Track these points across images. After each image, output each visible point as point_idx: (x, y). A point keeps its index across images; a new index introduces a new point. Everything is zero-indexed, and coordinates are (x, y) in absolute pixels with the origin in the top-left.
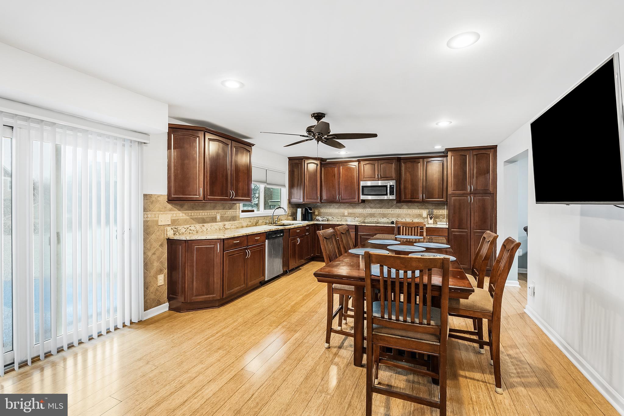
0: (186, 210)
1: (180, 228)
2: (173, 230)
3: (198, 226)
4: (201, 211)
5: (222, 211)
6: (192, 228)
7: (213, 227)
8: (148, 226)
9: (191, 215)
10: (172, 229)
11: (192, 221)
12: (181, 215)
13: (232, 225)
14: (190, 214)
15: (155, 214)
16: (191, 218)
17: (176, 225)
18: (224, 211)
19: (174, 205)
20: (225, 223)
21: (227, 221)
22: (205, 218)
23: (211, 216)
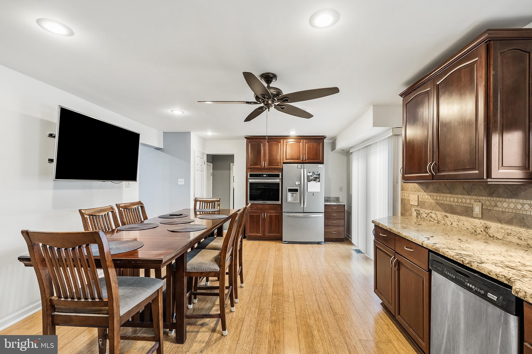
0: (432, 191)
1: (422, 211)
2: (416, 212)
3: (440, 215)
4: (449, 195)
5: (487, 198)
6: (433, 215)
7: (462, 224)
8: (404, 203)
9: (437, 199)
10: (415, 210)
11: (437, 206)
12: (426, 197)
13: (508, 234)
14: (435, 198)
15: (409, 194)
16: (437, 203)
17: (422, 208)
18: (492, 199)
19: (420, 186)
20: (489, 223)
21: (500, 221)
22: (454, 206)
23: (465, 205)
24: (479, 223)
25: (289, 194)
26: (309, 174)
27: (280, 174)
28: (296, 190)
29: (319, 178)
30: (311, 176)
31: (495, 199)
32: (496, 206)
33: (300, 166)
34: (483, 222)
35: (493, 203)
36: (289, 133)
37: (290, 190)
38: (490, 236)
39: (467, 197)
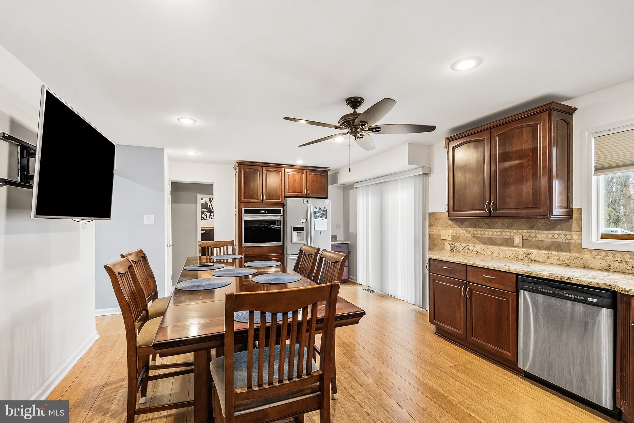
0: (468, 227)
1: (457, 244)
2: (450, 246)
3: (479, 247)
4: (488, 230)
5: (526, 231)
6: (471, 247)
7: (503, 253)
8: (433, 238)
9: (473, 233)
10: (449, 244)
11: (475, 239)
12: (461, 232)
13: (548, 258)
14: (472, 232)
15: (439, 230)
16: (474, 237)
17: (456, 242)
18: (532, 231)
19: (454, 222)
20: (530, 251)
21: (539, 248)
22: (493, 239)
23: (505, 237)
24: (521, 252)
25: (295, 233)
26: (315, 210)
27: (282, 209)
28: (302, 229)
29: (326, 215)
30: (318, 212)
31: (534, 231)
32: (535, 236)
33: (306, 201)
34: (525, 250)
35: (533, 235)
36: (295, 161)
37: (296, 229)
38: (532, 260)
39: (507, 230)
